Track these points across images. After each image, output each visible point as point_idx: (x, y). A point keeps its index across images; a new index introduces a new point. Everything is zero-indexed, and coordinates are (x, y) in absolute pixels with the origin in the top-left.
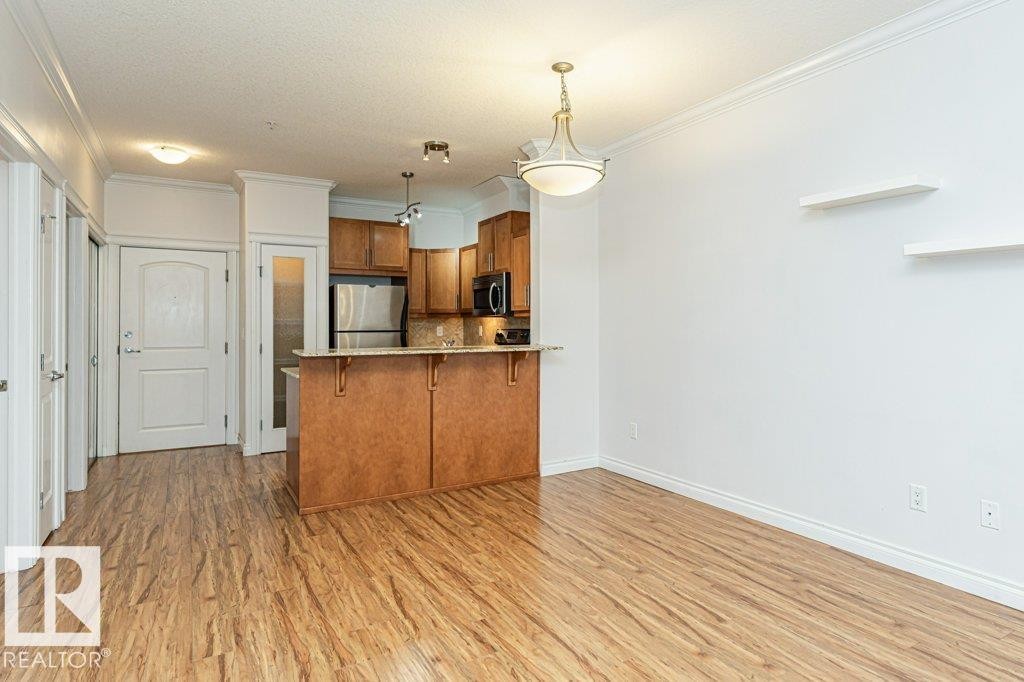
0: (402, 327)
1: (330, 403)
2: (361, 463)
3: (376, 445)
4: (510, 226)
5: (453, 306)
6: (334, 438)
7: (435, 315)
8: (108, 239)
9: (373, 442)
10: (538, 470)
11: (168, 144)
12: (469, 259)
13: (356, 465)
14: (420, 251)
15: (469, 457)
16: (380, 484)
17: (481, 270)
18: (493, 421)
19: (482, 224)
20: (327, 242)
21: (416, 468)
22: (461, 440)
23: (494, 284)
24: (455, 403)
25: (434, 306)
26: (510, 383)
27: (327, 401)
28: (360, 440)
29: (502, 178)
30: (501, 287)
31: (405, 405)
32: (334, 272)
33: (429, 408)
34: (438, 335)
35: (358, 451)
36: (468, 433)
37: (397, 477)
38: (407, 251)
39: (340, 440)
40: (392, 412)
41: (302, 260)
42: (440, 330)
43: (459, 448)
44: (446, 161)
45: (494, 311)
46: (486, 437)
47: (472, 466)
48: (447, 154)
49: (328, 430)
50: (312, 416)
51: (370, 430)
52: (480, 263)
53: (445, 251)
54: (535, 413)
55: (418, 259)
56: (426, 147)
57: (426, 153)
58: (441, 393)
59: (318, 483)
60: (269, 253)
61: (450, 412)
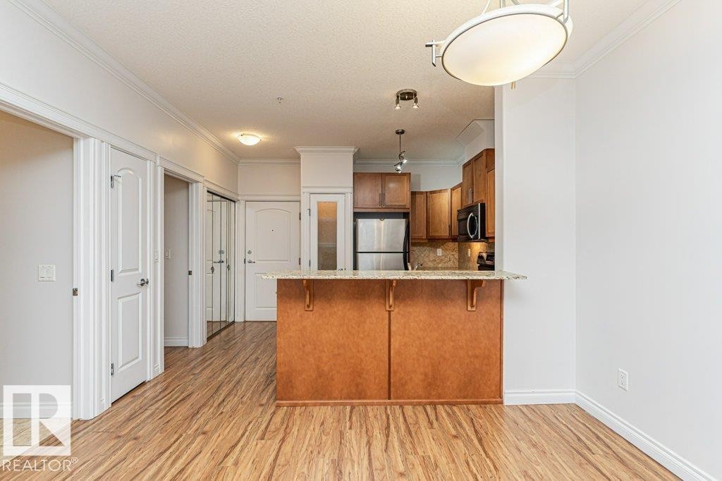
0: (405, 248)
1: (301, 316)
2: (326, 369)
3: (339, 354)
4: (484, 163)
5: (446, 234)
6: (304, 346)
7: (434, 241)
8: (239, 198)
9: (336, 351)
10: (501, 397)
11: (245, 133)
12: (457, 196)
13: (323, 370)
14: (422, 193)
15: (426, 375)
16: (342, 390)
17: (464, 204)
18: (452, 344)
19: (465, 166)
20: (351, 190)
21: (375, 379)
22: (418, 360)
23: (471, 214)
24: (412, 324)
25: (432, 234)
26: (469, 308)
27: (298, 314)
28: (326, 349)
29: (478, 122)
30: (477, 217)
31: (365, 322)
32: (357, 210)
33: (387, 327)
34: (438, 255)
35: (324, 358)
36: (426, 353)
37: (357, 385)
38: (409, 194)
39: (309, 348)
40: (352, 327)
41: (335, 204)
42: (440, 252)
43: (416, 366)
44: (416, 107)
45: (472, 237)
46: (445, 359)
47: (430, 384)
48: (416, 101)
49: (299, 338)
50: (287, 326)
51: (334, 341)
52: (464, 198)
53: (440, 191)
54: (498, 340)
55: (420, 200)
56: (398, 97)
57: (397, 102)
58: (399, 313)
59: (291, 381)
60: (315, 199)
61: (407, 332)
